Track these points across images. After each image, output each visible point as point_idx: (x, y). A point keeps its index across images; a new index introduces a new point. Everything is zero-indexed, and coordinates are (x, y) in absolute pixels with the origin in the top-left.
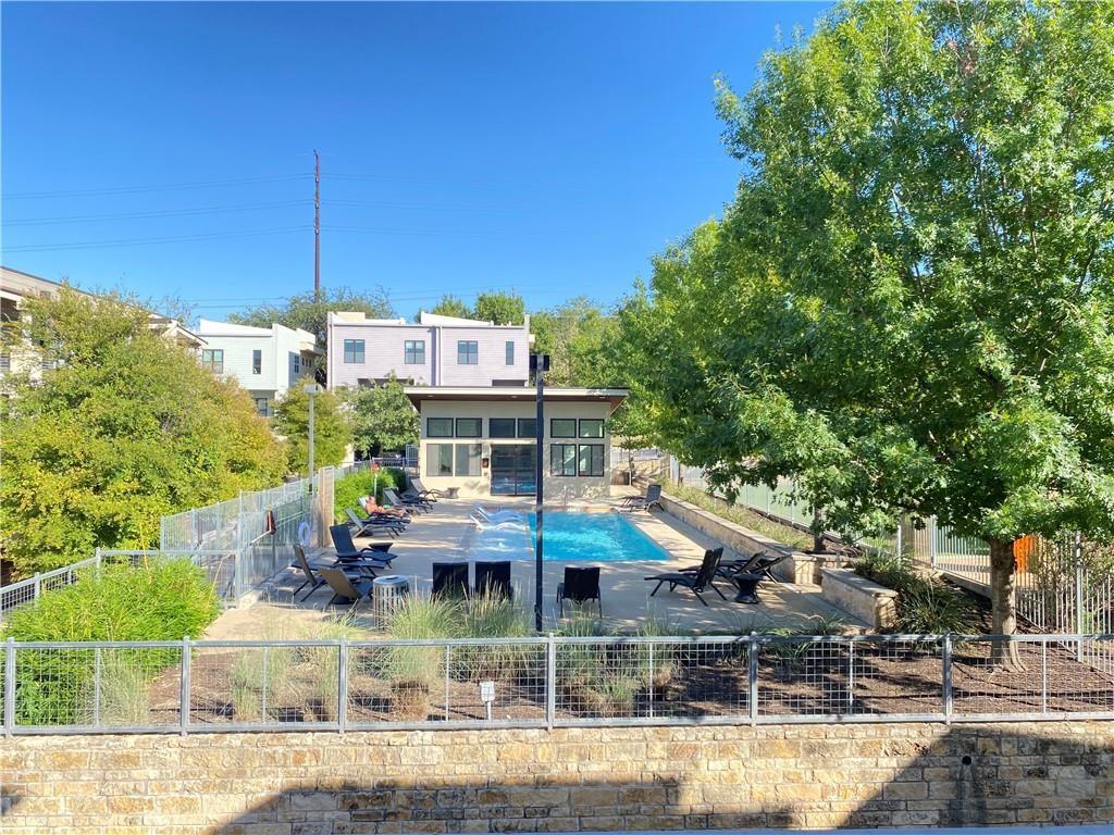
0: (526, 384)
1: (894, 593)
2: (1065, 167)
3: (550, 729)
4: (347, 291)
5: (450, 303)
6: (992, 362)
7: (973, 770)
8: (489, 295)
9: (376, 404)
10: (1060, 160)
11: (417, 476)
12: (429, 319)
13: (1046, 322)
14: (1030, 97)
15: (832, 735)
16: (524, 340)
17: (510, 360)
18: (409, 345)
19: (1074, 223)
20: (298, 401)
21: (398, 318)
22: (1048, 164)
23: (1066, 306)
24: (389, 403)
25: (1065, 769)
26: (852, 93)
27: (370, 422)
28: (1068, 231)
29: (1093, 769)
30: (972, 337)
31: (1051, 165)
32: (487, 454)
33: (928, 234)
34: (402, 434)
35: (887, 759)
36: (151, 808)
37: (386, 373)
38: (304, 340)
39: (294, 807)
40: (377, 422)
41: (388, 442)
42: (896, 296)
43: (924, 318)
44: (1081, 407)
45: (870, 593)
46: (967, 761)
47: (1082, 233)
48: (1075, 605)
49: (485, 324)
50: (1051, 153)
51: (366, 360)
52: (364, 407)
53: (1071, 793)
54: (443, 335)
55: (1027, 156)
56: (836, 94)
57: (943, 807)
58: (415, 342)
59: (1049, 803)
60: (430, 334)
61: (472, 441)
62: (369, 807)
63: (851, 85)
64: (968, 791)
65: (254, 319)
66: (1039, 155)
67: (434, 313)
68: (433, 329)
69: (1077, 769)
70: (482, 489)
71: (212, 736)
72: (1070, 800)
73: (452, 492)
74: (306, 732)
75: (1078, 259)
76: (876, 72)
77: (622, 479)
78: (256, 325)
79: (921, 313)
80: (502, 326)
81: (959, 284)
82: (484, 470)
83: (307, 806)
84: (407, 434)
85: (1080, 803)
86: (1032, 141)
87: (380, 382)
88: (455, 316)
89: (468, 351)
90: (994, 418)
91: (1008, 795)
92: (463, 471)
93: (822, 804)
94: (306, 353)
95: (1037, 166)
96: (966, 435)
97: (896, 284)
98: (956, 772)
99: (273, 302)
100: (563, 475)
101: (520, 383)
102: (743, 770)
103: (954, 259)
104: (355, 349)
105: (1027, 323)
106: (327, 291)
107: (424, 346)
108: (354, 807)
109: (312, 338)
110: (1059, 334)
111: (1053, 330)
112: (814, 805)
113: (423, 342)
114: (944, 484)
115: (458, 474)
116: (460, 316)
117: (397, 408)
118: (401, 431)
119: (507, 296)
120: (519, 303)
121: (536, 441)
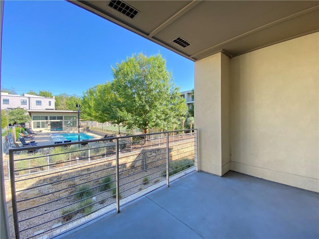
1: (132, 138)
3: (89, 163)
5: (32, 92)
7: (145, 156)
8: (43, 91)
9: (15, 113)
11: (31, 128)
12: (26, 95)
16: (53, 101)
17: (50, 105)
18: (22, 101)
21: (17, 95)
24: (18, 113)
25: (153, 153)
27: (13, 117)
32: (50, 123)
35: (136, 156)
40: (15, 117)
41: (19, 122)
49: (43, 97)
51: (10, 104)
52: (11, 114)
54: (32, 99)
58: (24, 100)
60: (28, 99)
61: (46, 121)
70: (49, 130)
73: (41, 131)
74: (40, 173)
80: (47, 98)
82: (48, 127)
84: (24, 120)
87: (17, 108)
88: (33, 95)
89: (39, 103)
92: (43, 127)
100: (68, 126)
101: (53, 109)
104: (6, 101)
113: (26, 100)
115: (42, 128)
116: (35, 95)
117: (21, 114)
118: (22, 119)
119: (47, 92)
120: (51, 94)
121: (61, 120)
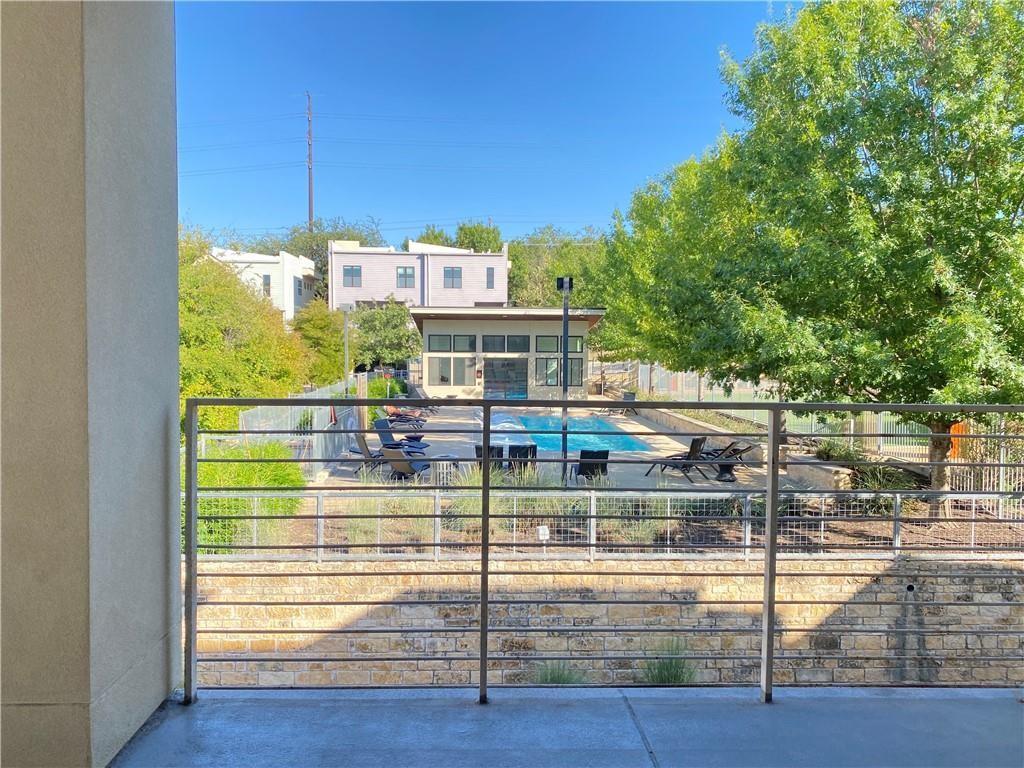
0: (505, 305)
1: (849, 471)
2: (1005, 127)
3: (592, 560)
4: (341, 222)
5: (433, 233)
6: (941, 282)
7: (916, 597)
8: (468, 225)
9: (377, 323)
10: (1001, 122)
11: (420, 386)
12: (415, 247)
13: (985, 249)
14: (980, 71)
15: (807, 568)
16: (502, 266)
17: (490, 284)
18: (401, 271)
19: (1010, 170)
20: (312, 320)
21: (388, 246)
22: (991, 125)
23: (999, 238)
24: (388, 322)
25: (986, 595)
26: (837, 66)
27: (371, 339)
28: (1005, 177)
29: (1008, 596)
30: (925, 261)
31: (994, 126)
32: (479, 366)
33: (895, 181)
34: (399, 349)
35: (849, 586)
36: (298, 615)
37: (385, 296)
38: (305, 266)
39: (403, 616)
40: (379, 339)
41: (388, 356)
42: (866, 229)
43: (888, 247)
44: (1010, 317)
45: (829, 471)
46: (910, 588)
47: (1017, 178)
48: (998, 480)
49: (466, 252)
50: (994, 116)
51: (363, 284)
52: (366, 325)
53: (990, 614)
54: (430, 262)
55: (975, 118)
56: (824, 67)
57: (891, 623)
58: (405, 268)
59: (973, 621)
60: (419, 261)
61: (469, 355)
62: (459, 616)
63: (836, 60)
64: (911, 612)
65: (259, 247)
66: (985, 119)
67: (419, 241)
68: (422, 257)
69: (996, 596)
70: (478, 395)
71: (339, 563)
72: (989, 619)
74: (409, 561)
75: (1012, 198)
76: (856, 49)
77: (594, 389)
78: (260, 252)
79: (888, 242)
80: (483, 253)
81: (916, 221)
82: (478, 380)
83: (412, 615)
84: (404, 350)
85: (997, 621)
86: (979, 107)
87: (380, 303)
88: (438, 244)
89: (453, 276)
90: (940, 321)
91: (941, 614)
92: (460, 380)
93: (798, 619)
94: (307, 278)
95: (982, 126)
96: (916, 340)
97: (868, 220)
98: (902, 596)
99: (276, 232)
100: (546, 384)
101: (500, 305)
102: (739, 593)
103: (914, 200)
104: (353, 274)
105: (967, 251)
106: (323, 221)
107: (413, 271)
108: (447, 616)
109: (311, 264)
110: (995, 259)
111: (990, 256)
112: (793, 620)
113: (413, 268)
114: (899, 377)
115: (455, 384)
116: (443, 245)
117: (395, 327)
119: (485, 226)
120: (496, 232)
121: (524, 355)
